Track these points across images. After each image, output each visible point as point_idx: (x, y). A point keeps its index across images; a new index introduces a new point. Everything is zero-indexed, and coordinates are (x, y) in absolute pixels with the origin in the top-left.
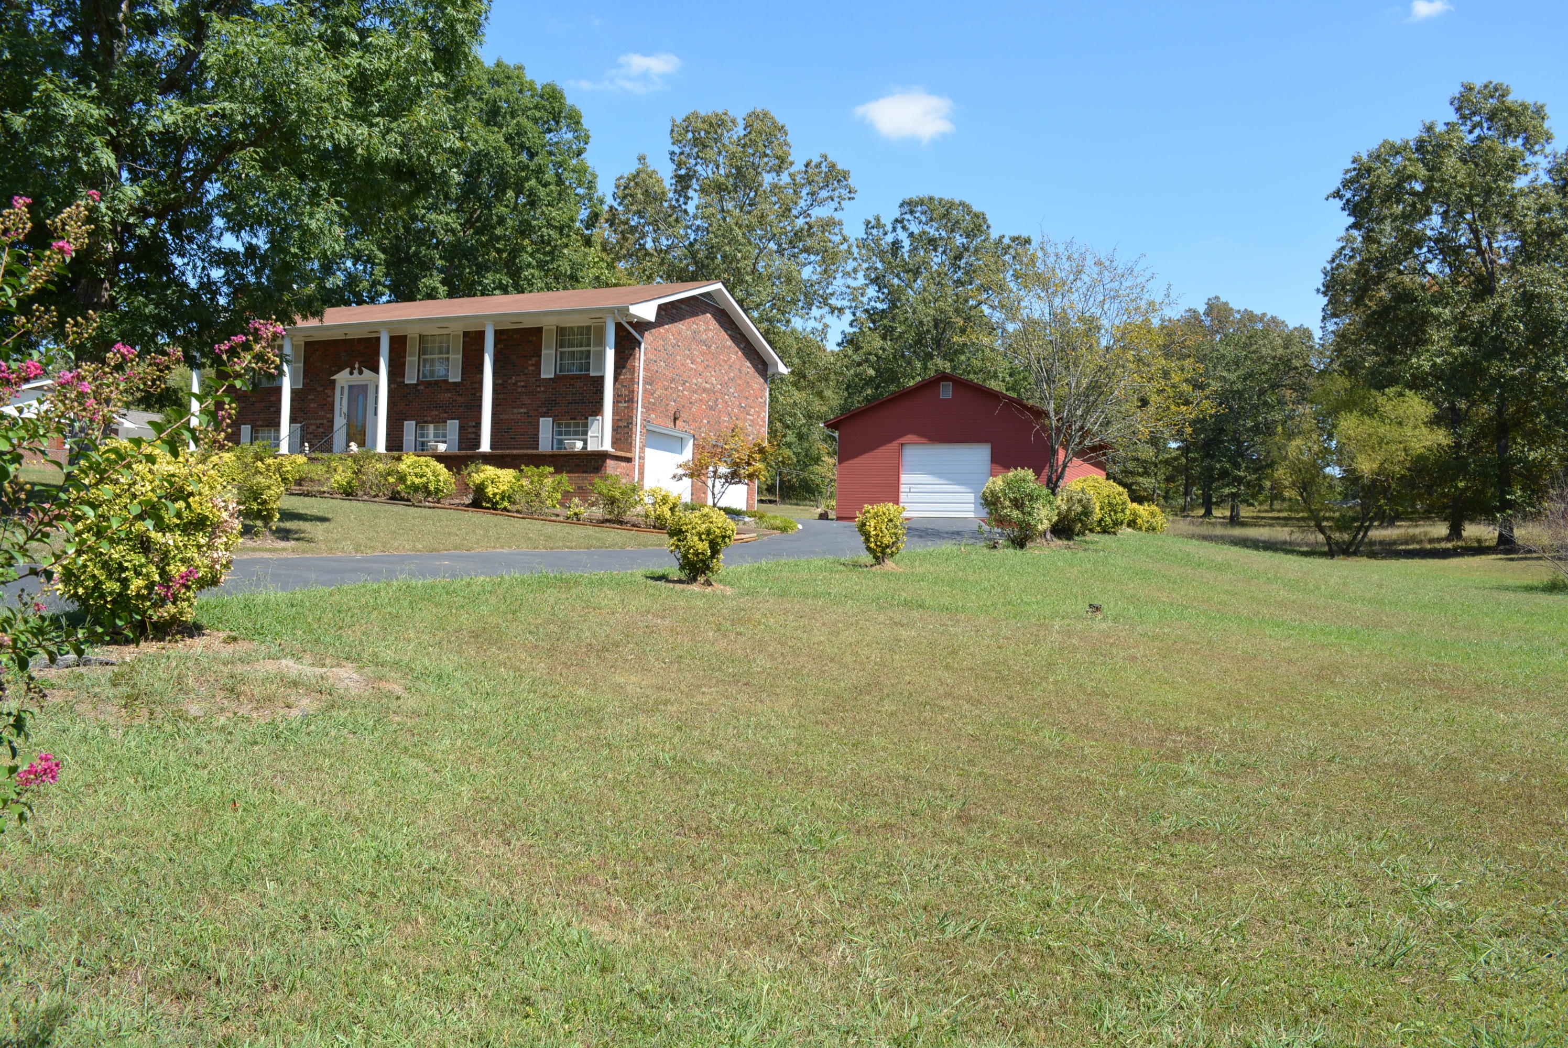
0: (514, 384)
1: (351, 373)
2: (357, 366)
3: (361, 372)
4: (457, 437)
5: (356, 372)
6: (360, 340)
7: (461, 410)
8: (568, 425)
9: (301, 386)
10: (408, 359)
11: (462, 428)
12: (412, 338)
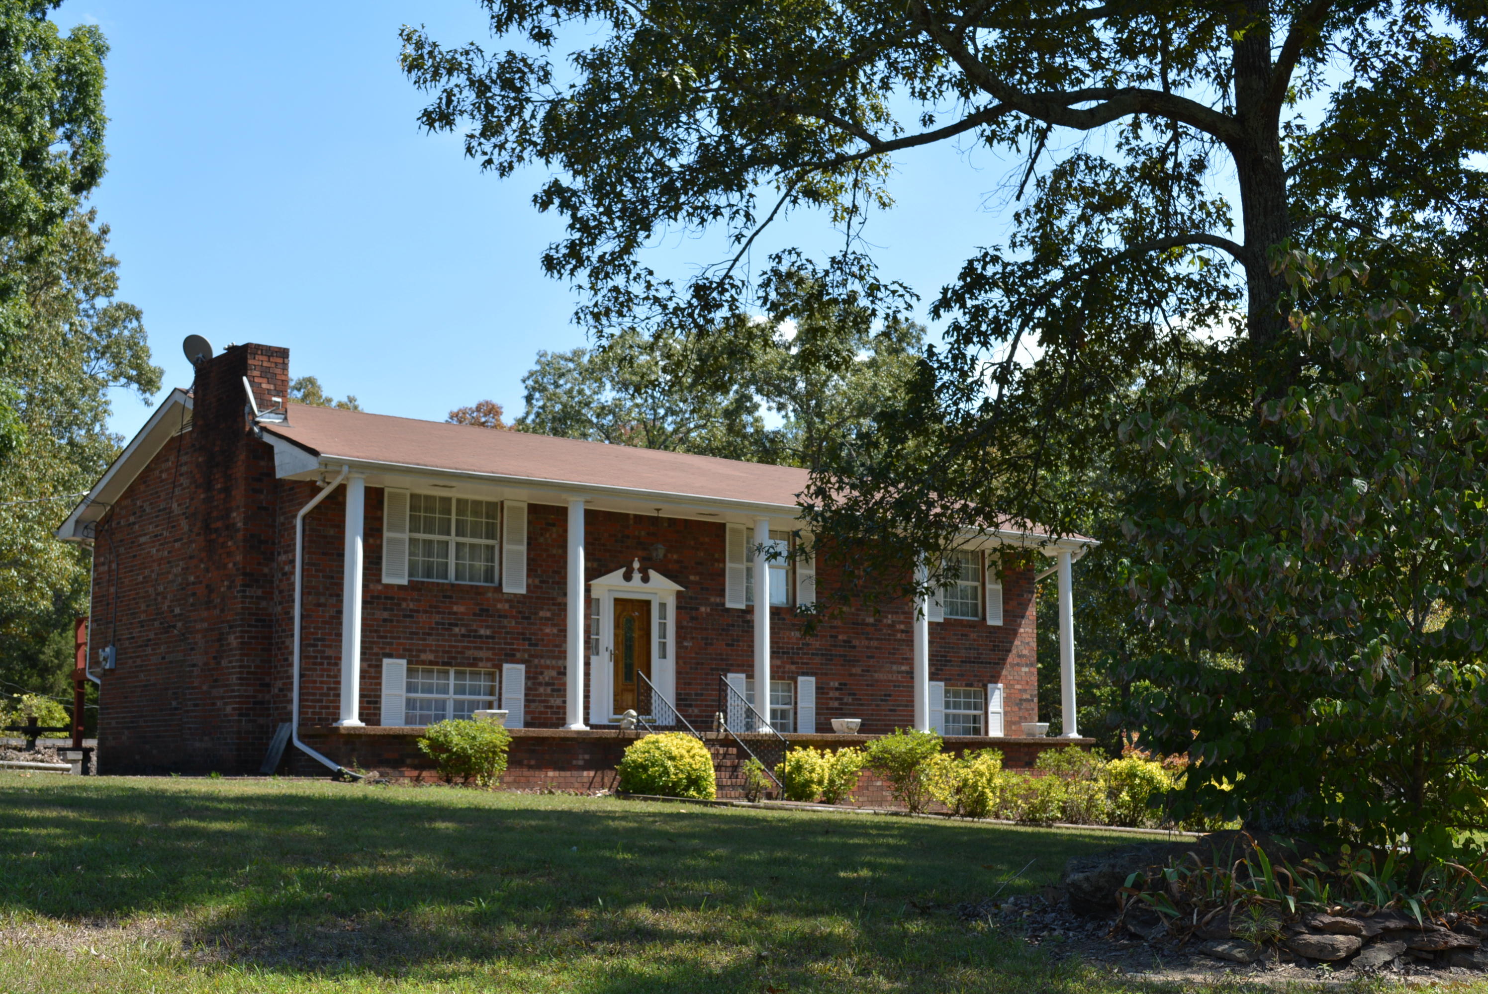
0: (892, 626)
1: (628, 577)
2: (636, 565)
3: (646, 579)
4: (813, 705)
5: (637, 576)
6: (639, 519)
7: (817, 660)
8: (967, 695)
9: (523, 591)
10: (728, 565)
11: (820, 690)
12: (733, 530)
